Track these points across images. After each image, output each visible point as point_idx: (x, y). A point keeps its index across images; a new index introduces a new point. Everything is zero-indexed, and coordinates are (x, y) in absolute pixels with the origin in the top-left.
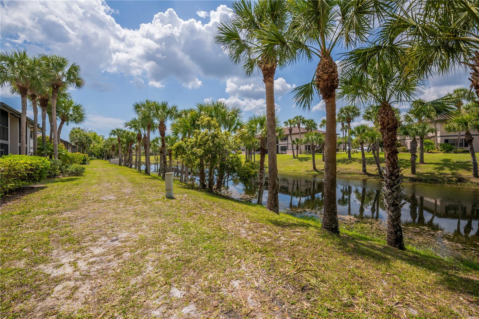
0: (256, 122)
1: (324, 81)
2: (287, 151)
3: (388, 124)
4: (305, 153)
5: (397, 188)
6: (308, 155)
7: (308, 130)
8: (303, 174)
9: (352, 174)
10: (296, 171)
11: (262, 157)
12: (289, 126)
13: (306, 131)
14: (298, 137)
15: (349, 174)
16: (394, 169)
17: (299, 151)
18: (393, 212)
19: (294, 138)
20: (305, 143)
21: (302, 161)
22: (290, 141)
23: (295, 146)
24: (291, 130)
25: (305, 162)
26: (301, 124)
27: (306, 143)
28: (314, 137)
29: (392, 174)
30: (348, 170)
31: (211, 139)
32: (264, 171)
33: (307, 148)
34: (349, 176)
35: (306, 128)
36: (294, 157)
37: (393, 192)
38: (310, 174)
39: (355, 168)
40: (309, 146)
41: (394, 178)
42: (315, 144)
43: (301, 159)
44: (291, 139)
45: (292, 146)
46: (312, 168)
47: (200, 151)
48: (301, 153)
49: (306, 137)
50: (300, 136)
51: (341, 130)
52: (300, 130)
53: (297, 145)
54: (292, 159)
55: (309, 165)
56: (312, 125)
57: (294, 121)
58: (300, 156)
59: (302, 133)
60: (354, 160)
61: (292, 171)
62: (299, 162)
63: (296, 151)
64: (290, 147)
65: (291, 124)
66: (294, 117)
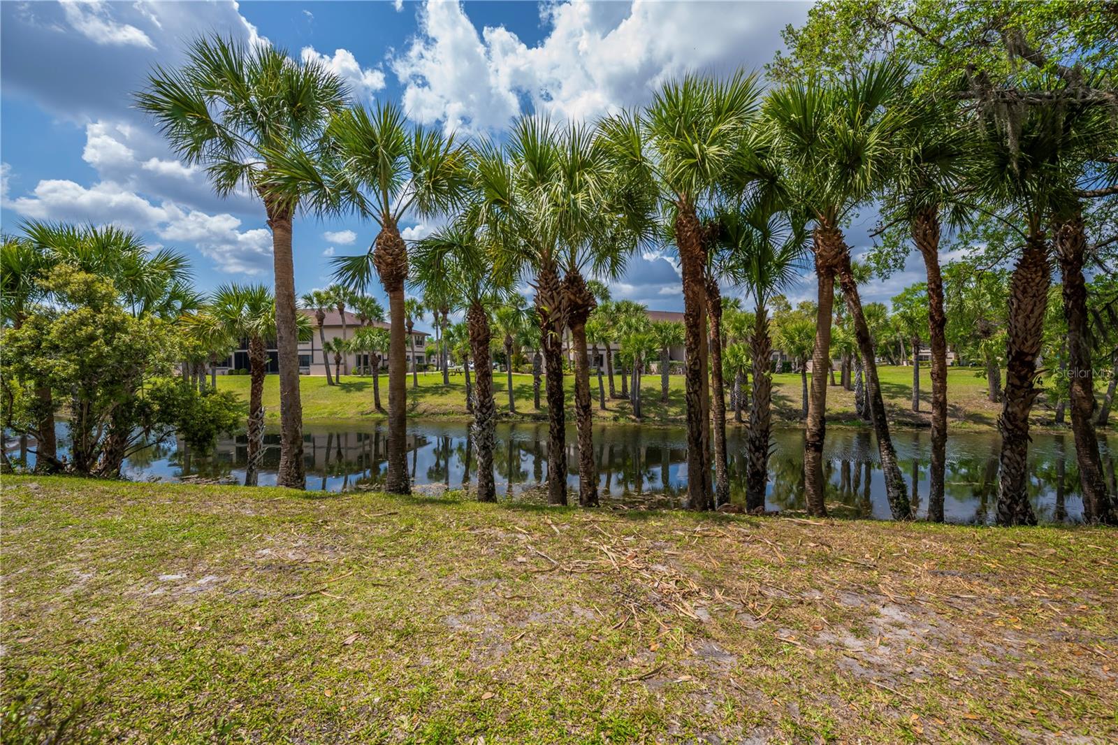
0: (238, 299)
1: (387, 265)
2: (311, 367)
3: (479, 335)
4: (357, 373)
5: (488, 425)
6: (362, 377)
7: (363, 321)
8: (352, 422)
9: (449, 413)
10: (336, 413)
11: (254, 382)
12: (316, 307)
13: (359, 322)
14: (339, 334)
15: (444, 414)
16: (485, 398)
17: (341, 367)
18: (483, 457)
19: (329, 336)
20: (355, 351)
21: (349, 391)
22: (318, 344)
23: (331, 357)
24: (321, 317)
25: (358, 394)
26: (347, 305)
27: (358, 349)
28: (377, 339)
29: (482, 405)
30: (443, 407)
31: (105, 334)
32: (260, 415)
33: (362, 361)
34: (445, 418)
35: (359, 316)
36: (331, 383)
37: (484, 429)
38: (368, 420)
39: (455, 402)
40: (366, 357)
41: (484, 411)
42: (379, 353)
43: (347, 387)
44: (322, 338)
45: (326, 357)
46: (373, 406)
47: (65, 367)
48: (346, 373)
49: (359, 337)
50: (345, 334)
51: (433, 326)
52: (343, 318)
53: (338, 353)
54: (324, 386)
55: (365, 400)
56: (372, 310)
57: (329, 298)
58: (344, 379)
59: (349, 326)
60: (454, 387)
61: (325, 415)
62: (342, 394)
63: (335, 367)
64: (318, 357)
65: (320, 302)
66: (328, 288)
